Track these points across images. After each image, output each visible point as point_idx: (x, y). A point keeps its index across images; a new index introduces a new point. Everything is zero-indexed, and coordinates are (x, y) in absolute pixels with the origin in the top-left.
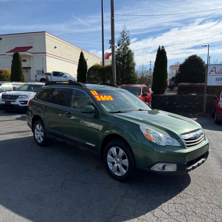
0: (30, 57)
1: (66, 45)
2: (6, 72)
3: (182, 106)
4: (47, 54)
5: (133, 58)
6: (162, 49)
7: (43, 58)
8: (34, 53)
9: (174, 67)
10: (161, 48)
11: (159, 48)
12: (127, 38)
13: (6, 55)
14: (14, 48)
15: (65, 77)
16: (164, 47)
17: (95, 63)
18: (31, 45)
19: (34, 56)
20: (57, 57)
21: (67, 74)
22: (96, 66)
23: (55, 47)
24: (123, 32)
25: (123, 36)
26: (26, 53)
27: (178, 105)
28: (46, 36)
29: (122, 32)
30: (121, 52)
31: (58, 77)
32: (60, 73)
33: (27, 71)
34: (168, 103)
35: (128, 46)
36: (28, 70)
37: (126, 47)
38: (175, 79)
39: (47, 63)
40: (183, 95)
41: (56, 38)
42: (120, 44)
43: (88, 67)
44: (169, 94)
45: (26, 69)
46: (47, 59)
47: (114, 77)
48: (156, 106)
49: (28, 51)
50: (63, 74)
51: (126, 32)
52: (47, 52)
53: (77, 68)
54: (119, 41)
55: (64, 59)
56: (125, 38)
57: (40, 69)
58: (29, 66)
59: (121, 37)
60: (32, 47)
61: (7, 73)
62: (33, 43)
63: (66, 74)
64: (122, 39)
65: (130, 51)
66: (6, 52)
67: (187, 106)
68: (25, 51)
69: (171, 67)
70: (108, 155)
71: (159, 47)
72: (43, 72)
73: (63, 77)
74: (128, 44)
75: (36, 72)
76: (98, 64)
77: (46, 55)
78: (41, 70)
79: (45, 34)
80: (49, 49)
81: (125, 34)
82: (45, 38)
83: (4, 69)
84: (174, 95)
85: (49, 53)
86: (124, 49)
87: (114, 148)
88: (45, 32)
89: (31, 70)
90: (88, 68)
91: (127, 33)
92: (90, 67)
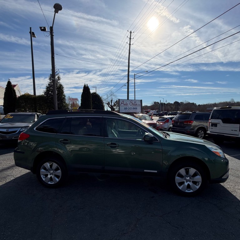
9: (72, 100)
10: (86, 85)
11: (85, 85)
51: (56, 69)
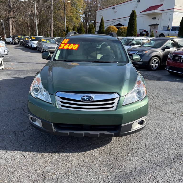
0: (159, 14)
4: (175, 10)
7: (170, 15)
8: (164, 10)
13: (140, 15)
14: (148, 7)
18: (162, 2)
19: (163, 14)
26: (156, 11)
33: (155, 28)
36: (156, 26)
39: (173, 19)
45: (154, 26)
49: (157, 9)
52: (175, 8)
58: (157, 23)
60: (162, 5)
66: (140, 12)
75: (162, 28)
77: (173, 11)
78: (167, 26)
80: (178, 4)
89: (158, 27)
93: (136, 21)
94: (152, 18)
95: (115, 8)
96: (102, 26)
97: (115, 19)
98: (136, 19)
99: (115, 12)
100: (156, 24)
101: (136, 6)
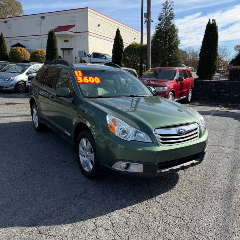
0: (72, 37)
1: (111, 23)
2: (42, 52)
3: (232, 94)
4: (89, 33)
5: (176, 35)
6: (212, 23)
7: (85, 38)
8: (77, 33)
11: (209, 22)
12: (171, 10)
14: (57, 27)
15: (105, 59)
16: (215, 21)
17: (133, 42)
18: (74, 23)
19: (76, 36)
20: (101, 37)
21: (108, 55)
22: (132, 45)
23: (99, 25)
24: (167, 3)
25: (166, 8)
26: (68, 32)
27: (227, 94)
28: (89, 13)
29: (164, 3)
30: (163, 28)
31: (97, 59)
32: (101, 55)
33: (69, 52)
34: (215, 90)
35: (170, 21)
36: (70, 51)
37: (169, 21)
38: (235, 61)
39: (89, 44)
40: (234, 81)
41: (100, 15)
42: (161, 19)
43: (124, 46)
44: (217, 80)
45: (68, 51)
46: (89, 39)
47: (148, 57)
48: (199, 93)
49: (70, 30)
50: (103, 56)
51: (170, 2)
52: (89, 31)
53: (112, 48)
54: (161, 15)
55: (108, 39)
56: (169, 10)
57: (82, 50)
58: (71, 47)
59: (163, 9)
60: (74, 26)
61: (43, 54)
62: (75, 21)
63: (106, 56)
64: (164, 12)
65: (173, 27)
67: (238, 95)
68: (67, 31)
69: (237, 47)
70: (79, 147)
71: (209, 20)
72: (85, 53)
73: (104, 59)
74: (172, 18)
75: (78, 53)
76: (136, 43)
77: (88, 35)
78: (83, 52)
79: (88, 11)
80: (92, 27)
81: (169, 5)
82: (87, 14)
83: (40, 50)
84: (224, 80)
85: (91, 32)
86: (166, 24)
87: (84, 140)
88: (88, 8)
89: (73, 52)
90: (124, 48)
91: (170, 4)
92: (127, 47)
93: (57, 43)
94: (64, 40)
95: (8, 21)
96: (3, 47)
97: (10, 37)
98: (56, 41)
99: (10, 27)
100: (69, 47)
101: (40, 23)
